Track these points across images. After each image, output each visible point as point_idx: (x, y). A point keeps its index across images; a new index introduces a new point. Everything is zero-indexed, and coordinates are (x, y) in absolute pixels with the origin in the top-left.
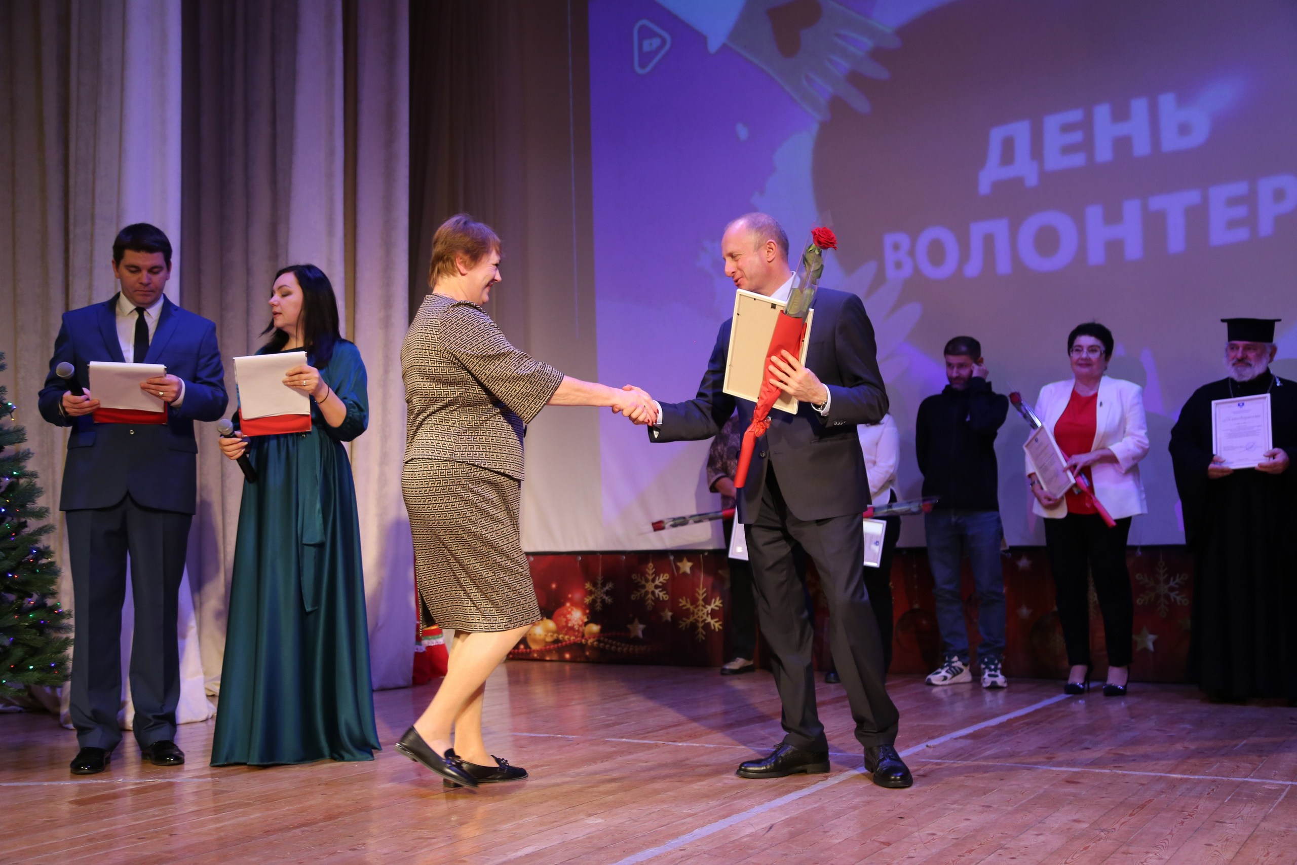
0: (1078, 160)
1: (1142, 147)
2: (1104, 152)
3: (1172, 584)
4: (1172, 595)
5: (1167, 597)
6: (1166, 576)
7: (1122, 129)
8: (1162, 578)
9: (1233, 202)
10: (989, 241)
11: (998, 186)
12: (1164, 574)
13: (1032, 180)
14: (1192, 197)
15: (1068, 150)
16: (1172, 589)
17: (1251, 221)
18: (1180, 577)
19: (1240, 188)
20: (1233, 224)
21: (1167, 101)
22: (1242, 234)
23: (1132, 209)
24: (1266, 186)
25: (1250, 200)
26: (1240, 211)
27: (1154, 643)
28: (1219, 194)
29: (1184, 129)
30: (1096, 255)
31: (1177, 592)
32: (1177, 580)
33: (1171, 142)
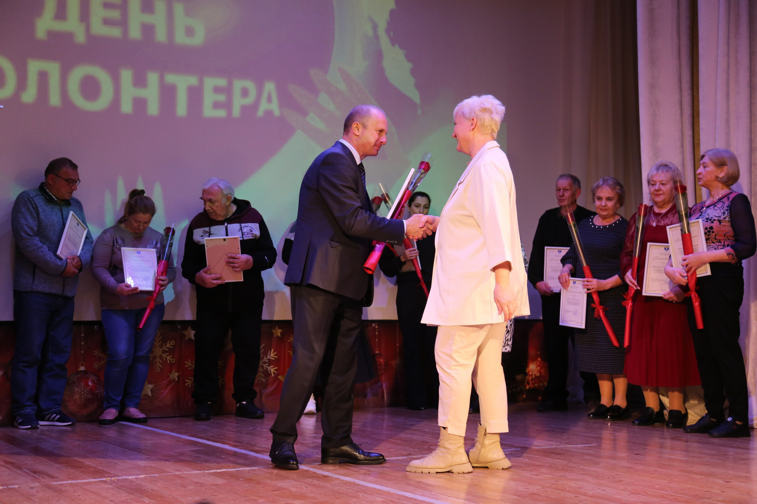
0: (116, 32)
1: (161, 36)
2: (135, 33)
3: (164, 348)
4: (164, 355)
5: (161, 357)
6: (161, 342)
7: (148, 18)
8: (158, 344)
9: (217, 90)
10: (43, 77)
11: (51, 34)
12: (159, 341)
13: (80, 38)
14: (193, 80)
15: (107, 22)
16: (164, 352)
17: (228, 105)
18: (170, 343)
19: (222, 82)
20: (216, 105)
21: (179, 9)
22: (221, 113)
23: (153, 78)
24: (238, 85)
25: (228, 91)
26: (222, 98)
27: (152, 390)
28: (210, 83)
29: (190, 32)
30: (127, 107)
31: (168, 354)
32: (168, 346)
33: (181, 38)
